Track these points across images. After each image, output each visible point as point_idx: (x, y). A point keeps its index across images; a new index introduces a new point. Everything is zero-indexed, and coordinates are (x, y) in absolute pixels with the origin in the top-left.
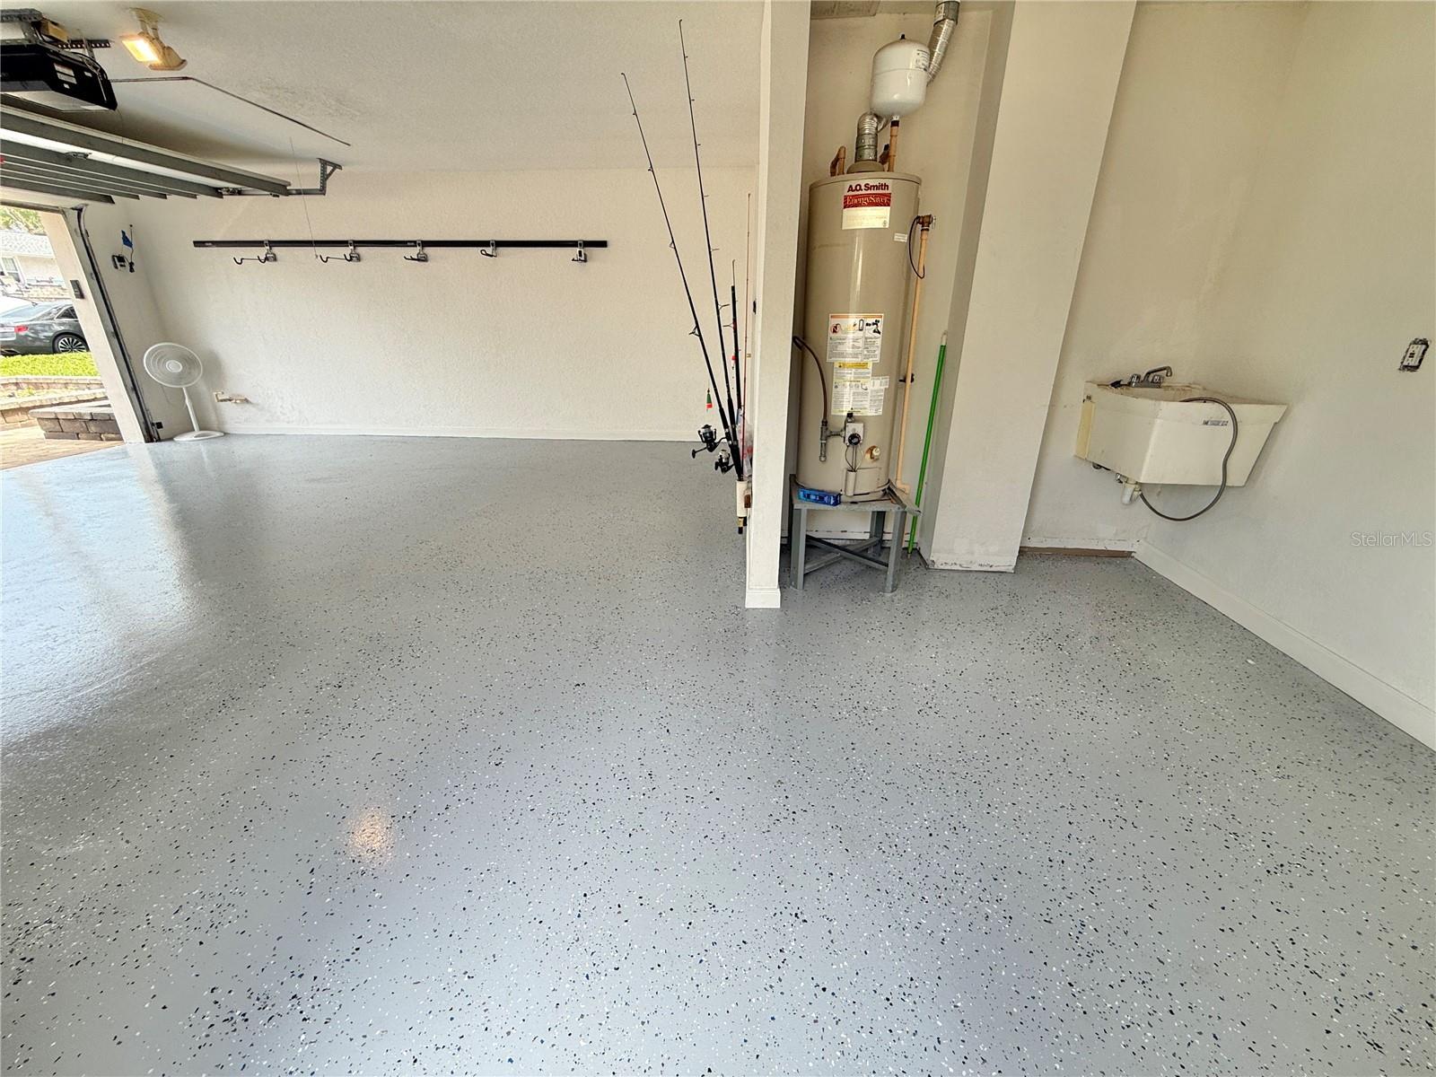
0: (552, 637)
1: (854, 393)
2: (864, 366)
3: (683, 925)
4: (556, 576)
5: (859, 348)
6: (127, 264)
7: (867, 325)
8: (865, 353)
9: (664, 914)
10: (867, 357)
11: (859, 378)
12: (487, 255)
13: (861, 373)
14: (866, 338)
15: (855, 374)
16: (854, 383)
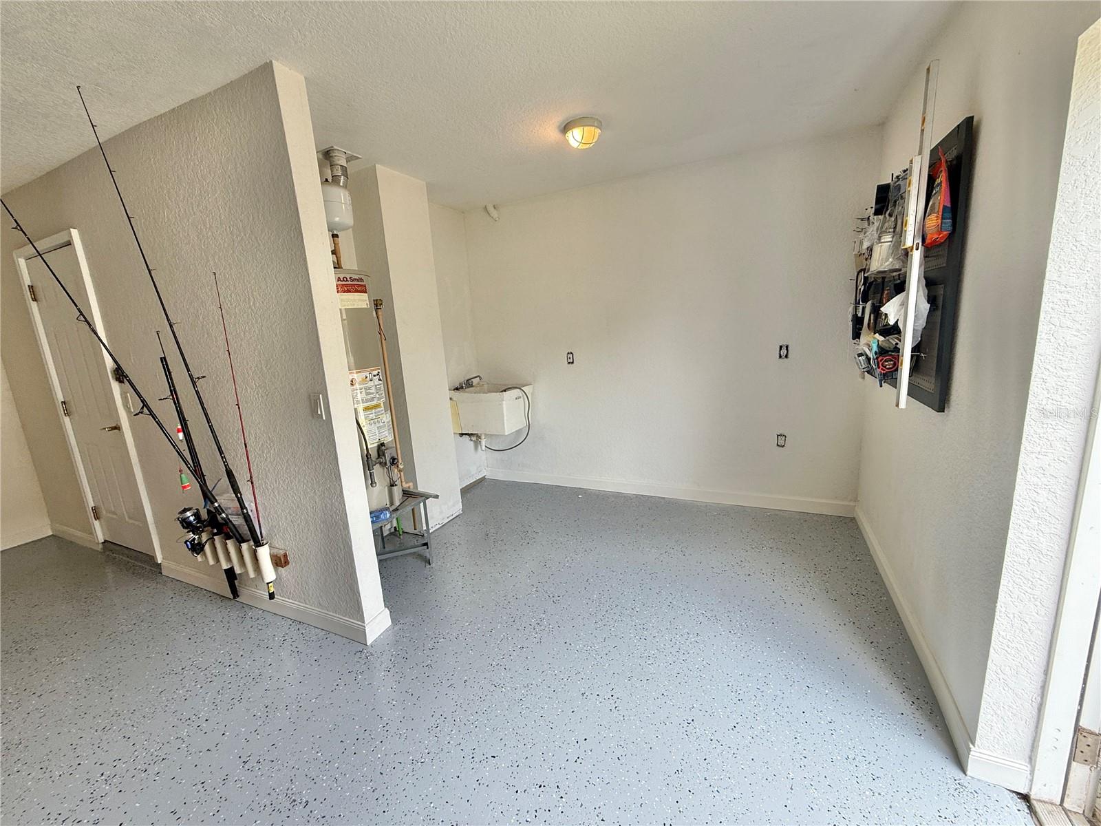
1: (378, 427)
2: (378, 406)
3: (691, 797)
5: (373, 393)
7: (374, 376)
8: (378, 396)
9: (681, 809)
10: (379, 399)
11: (378, 415)
13: (379, 412)
14: (376, 386)
15: (375, 413)
16: (376, 420)
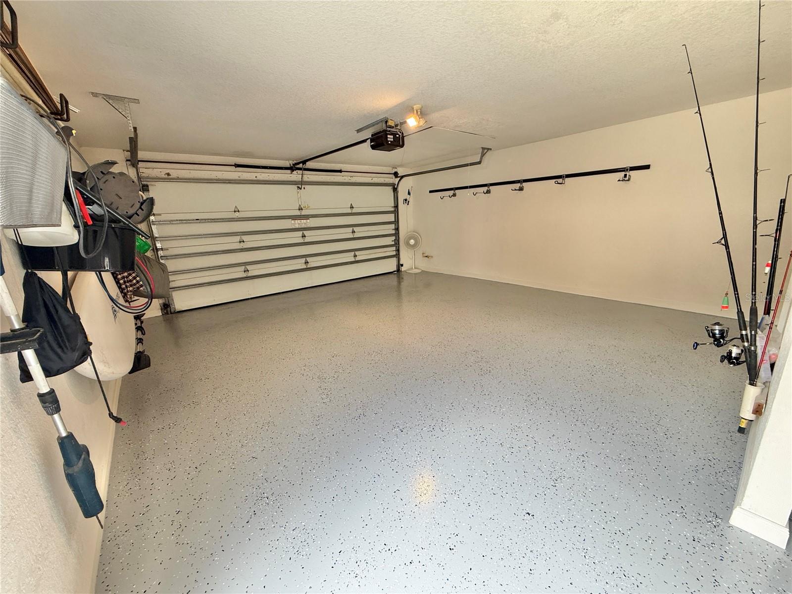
0: (524, 458)
4: (545, 405)
6: (407, 202)
12: (558, 183)
